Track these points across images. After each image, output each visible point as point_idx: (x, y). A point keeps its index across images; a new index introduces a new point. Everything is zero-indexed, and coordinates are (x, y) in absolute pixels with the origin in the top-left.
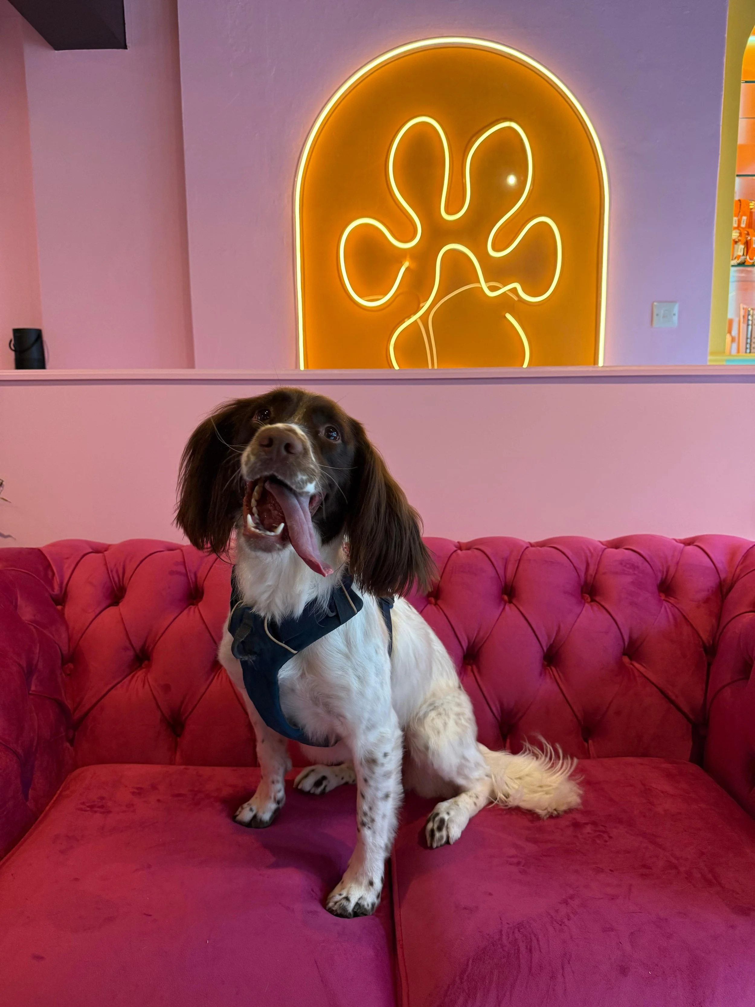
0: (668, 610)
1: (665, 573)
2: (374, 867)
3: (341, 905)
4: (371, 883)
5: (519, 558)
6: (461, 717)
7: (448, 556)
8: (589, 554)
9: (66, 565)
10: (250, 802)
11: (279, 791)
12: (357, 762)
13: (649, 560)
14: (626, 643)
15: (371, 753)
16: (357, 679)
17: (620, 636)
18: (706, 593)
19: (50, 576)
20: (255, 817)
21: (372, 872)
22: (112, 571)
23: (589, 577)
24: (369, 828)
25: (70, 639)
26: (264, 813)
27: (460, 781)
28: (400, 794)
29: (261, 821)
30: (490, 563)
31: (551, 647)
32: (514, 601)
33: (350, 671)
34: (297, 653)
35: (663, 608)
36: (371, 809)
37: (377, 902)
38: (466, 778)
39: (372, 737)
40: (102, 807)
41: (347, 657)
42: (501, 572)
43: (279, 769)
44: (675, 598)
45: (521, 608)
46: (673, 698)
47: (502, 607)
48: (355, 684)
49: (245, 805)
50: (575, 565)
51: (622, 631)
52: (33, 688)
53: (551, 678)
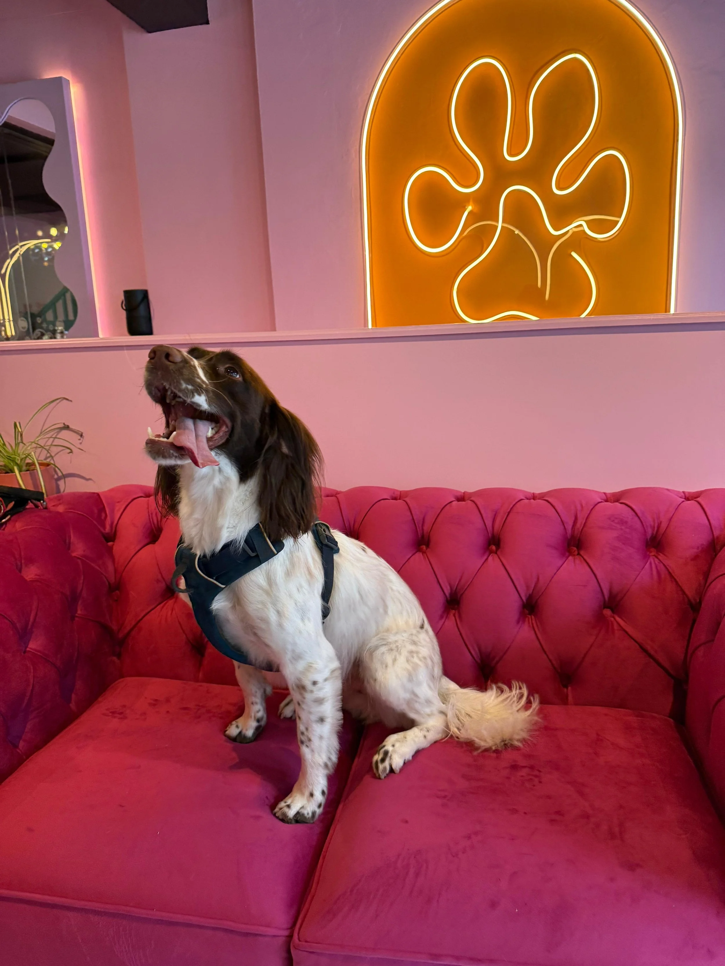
0: (653, 566)
1: (656, 529)
2: (315, 782)
3: (283, 811)
4: (312, 795)
5: (509, 510)
6: (415, 655)
7: (442, 507)
8: (579, 508)
9: (117, 508)
10: (238, 720)
11: (258, 711)
12: (290, 688)
13: (640, 515)
14: (606, 597)
15: (299, 680)
16: (276, 613)
17: (598, 589)
18: (695, 550)
19: (103, 518)
20: (240, 733)
21: (312, 785)
22: (152, 514)
23: (576, 532)
24: (307, 746)
25: (116, 570)
26: (247, 730)
27: (412, 715)
28: (339, 720)
29: (245, 737)
30: (479, 515)
31: (530, 597)
32: (498, 553)
33: (270, 606)
34: (225, 588)
35: (648, 563)
36: (307, 729)
37: (319, 811)
38: (417, 712)
39: (301, 666)
40: (121, 713)
41: (267, 593)
42: (489, 523)
43: (256, 692)
44: (665, 555)
45: (503, 559)
46: (652, 652)
47: (485, 557)
48: (273, 617)
49: (234, 723)
50: (563, 519)
51: (602, 584)
52: (79, 612)
53: (529, 626)
